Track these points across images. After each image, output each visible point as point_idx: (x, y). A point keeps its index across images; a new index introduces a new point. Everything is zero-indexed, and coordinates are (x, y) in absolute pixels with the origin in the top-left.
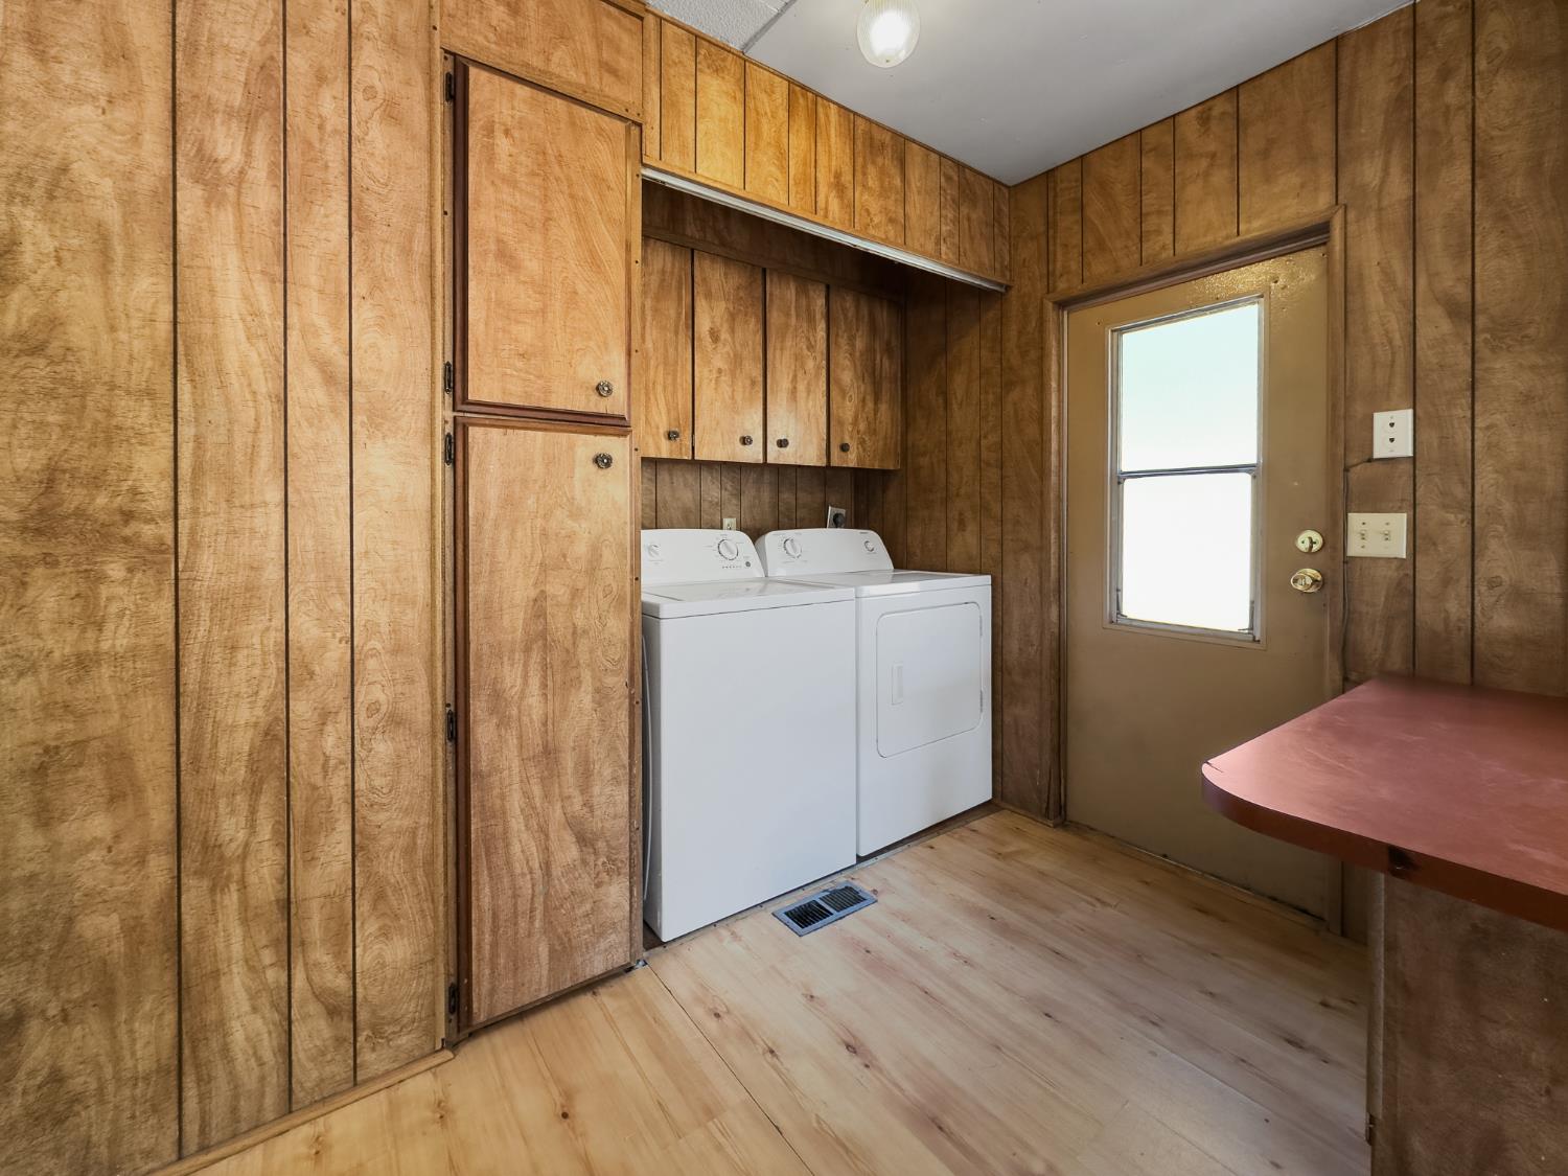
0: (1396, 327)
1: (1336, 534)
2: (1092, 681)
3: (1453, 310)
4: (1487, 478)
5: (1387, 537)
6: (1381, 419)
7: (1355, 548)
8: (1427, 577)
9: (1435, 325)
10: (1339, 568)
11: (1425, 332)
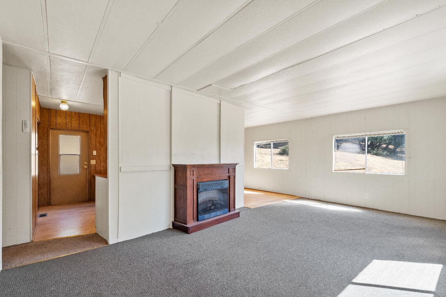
0: (95, 143)
1: (89, 162)
2: (55, 184)
3: (99, 143)
4: (101, 158)
5: (94, 162)
6: (94, 151)
7: (91, 163)
8: (97, 166)
9: (98, 144)
10: (89, 165)
11: (97, 145)
